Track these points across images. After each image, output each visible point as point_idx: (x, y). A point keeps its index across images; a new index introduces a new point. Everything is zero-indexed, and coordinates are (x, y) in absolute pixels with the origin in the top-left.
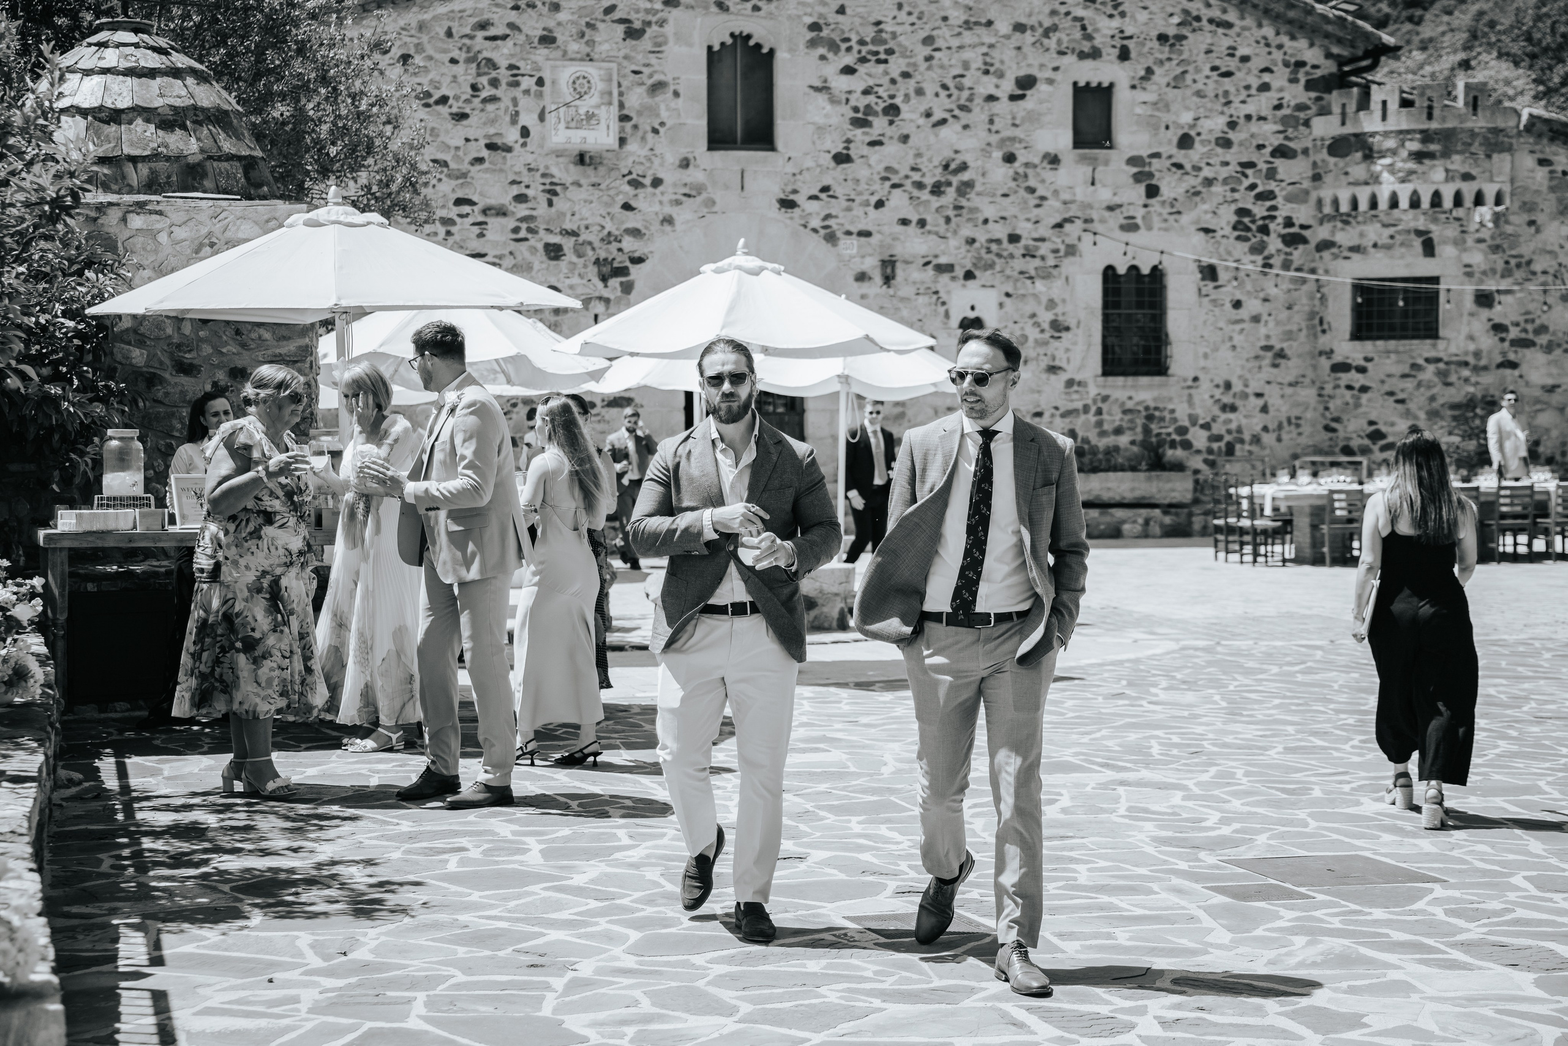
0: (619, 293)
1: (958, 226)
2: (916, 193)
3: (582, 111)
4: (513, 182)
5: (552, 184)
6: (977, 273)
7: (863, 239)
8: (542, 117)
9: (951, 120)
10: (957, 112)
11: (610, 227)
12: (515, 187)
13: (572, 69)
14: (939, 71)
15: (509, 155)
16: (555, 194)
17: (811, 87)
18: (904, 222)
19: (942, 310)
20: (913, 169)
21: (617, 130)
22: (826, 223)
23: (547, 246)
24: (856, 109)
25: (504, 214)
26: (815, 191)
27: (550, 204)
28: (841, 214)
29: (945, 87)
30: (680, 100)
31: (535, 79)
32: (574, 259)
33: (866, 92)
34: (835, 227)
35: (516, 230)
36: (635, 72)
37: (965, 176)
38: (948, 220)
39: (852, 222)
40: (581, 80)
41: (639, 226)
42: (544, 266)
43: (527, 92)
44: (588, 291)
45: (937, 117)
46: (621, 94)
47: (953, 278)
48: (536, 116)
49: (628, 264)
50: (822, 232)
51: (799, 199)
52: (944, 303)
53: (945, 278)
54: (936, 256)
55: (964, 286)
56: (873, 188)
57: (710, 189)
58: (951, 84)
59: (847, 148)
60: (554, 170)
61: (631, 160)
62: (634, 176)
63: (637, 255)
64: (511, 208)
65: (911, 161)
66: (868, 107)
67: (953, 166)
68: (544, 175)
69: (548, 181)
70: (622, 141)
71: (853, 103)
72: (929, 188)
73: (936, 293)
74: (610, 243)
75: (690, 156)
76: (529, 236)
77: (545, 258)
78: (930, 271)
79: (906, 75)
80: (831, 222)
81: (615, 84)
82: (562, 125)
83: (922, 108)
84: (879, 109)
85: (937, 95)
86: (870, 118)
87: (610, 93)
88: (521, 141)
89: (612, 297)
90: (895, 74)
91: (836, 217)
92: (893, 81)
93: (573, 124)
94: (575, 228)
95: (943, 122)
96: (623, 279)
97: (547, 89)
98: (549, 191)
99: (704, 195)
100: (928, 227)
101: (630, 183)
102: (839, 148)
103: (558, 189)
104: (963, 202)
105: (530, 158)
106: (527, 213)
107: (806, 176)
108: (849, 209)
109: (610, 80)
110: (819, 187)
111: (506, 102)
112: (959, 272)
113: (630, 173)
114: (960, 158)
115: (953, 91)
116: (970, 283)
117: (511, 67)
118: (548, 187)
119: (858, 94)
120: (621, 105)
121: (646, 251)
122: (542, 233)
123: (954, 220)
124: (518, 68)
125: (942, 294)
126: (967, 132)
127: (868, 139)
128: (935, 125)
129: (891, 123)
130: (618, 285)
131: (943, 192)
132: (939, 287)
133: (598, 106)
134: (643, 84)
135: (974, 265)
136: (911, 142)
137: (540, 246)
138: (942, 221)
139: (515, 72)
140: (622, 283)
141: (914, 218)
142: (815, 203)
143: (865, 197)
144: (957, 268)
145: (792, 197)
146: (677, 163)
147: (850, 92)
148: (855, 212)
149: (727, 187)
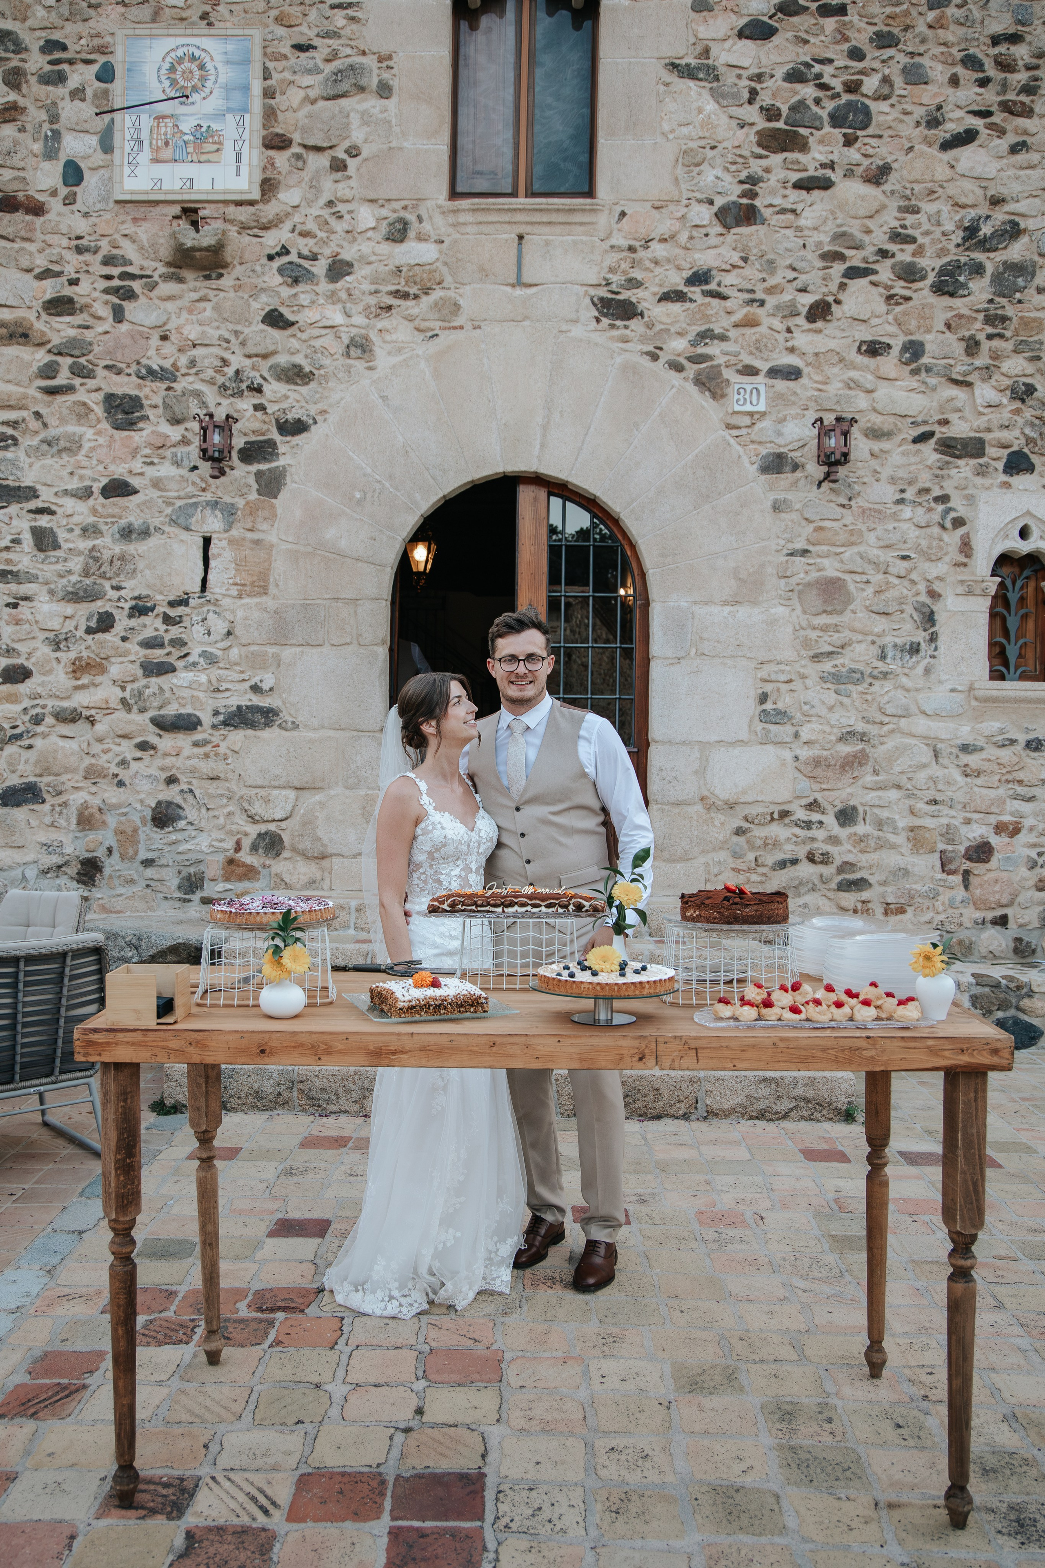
0: (253, 496)
1: (996, 356)
2: (899, 288)
3: (186, 126)
4: (46, 274)
5: (124, 276)
6: (1034, 459)
7: (781, 385)
8: (107, 145)
9: (984, 132)
10: (997, 118)
11: (237, 361)
12: (48, 283)
13: (171, 42)
14: (961, 31)
15: (39, 221)
16: (130, 295)
17: (673, 66)
18: (874, 349)
19: (953, 538)
20: (896, 237)
21: (255, 162)
22: (700, 350)
23: (110, 398)
24: (771, 113)
25: (25, 336)
26: (676, 280)
27: (119, 315)
28: (732, 333)
29: (971, 62)
30: (391, 104)
31: (95, 68)
32: (165, 428)
33: (795, 76)
34: (721, 360)
35: (49, 371)
36: (300, 48)
37: (1016, 251)
38: (972, 346)
39: (758, 348)
40: (186, 65)
41: (299, 359)
42: (101, 440)
43: (78, 94)
44: (190, 489)
45: (952, 127)
46: (269, 94)
47: (981, 471)
48: (94, 140)
49: (275, 435)
50: (691, 369)
51: (644, 298)
52: (959, 522)
53: (965, 467)
54: (945, 422)
55: (1007, 485)
56: (803, 278)
57: (448, 280)
58: (985, 53)
59: (752, 195)
60: (128, 250)
61: (288, 225)
62: (293, 257)
63: (290, 416)
64: (39, 326)
65: (890, 219)
66: (799, 107)
67: (986, 230)
68: (108, 261)
69: (115, 271)
70: (268, 186)
71: (765, 99)
72: (931, 278)
73: (943, 499)
74: (240, 394)
75: (411, 217)
76: (77, 381)
77: (105, 425)
78: (929, 453)
79: (884, 40)
80: (714, 349)
81: (257, 70)
82: (145, 156)
83: (919, 112)
84: (824, 114)
85: (954, 81)
86: (802, 131)
87: (246, 88)
88: (63, 191)
89: (240, 502)
90: (861, 37)
91: (723, 338)
92: (856, 54)
93: (167, 153)
94: (167, 364)
95: (967, 137)
96: (264, 467)
97: (117, 87)
98: (115, 291)
99: (437, 294)
100: (925, 360)
101: (280, 271)
102: (733, 192)
103: (136, 285)
104: (1010, 311)
105: (81, 226)
106: (72, 332)
107: (658, 250)
108: (750, 323)
109: (246, 62)
110: (687, 274)
111: (36, 115)
112: (996, 456)
113: (285, 251)
114: (1000, 216)
115: (991, 71)
116: (1020, 481)
117: (51, 46)
118: (116, 283)
119: (776, 83)
120: (270, 114)
121: (313, 410)
122: (100, 372)
123: (986, 345)
124: (64, 48)
125: (956, 502)
126: (1022, 158)
127: (795, 177)
128: (946, 146)
129: (849, 142)
130: (252, 480)
131: (964, 286)
132: (949, 488)
133: (220, 116)
134: (317, 71)
135: (1029, 440)
136: (892, 183)
137: (95, 401)
138: (959, 349)
139: (57, 55)
140: (259, 475)
141: (897, 344)
142: (676, 308)
143: (786, 297)
144: (991, 451)
145: (624, 295)
146: (384, 228)
147: (759, 77)
148: (763, 329)
149: (484, 273)
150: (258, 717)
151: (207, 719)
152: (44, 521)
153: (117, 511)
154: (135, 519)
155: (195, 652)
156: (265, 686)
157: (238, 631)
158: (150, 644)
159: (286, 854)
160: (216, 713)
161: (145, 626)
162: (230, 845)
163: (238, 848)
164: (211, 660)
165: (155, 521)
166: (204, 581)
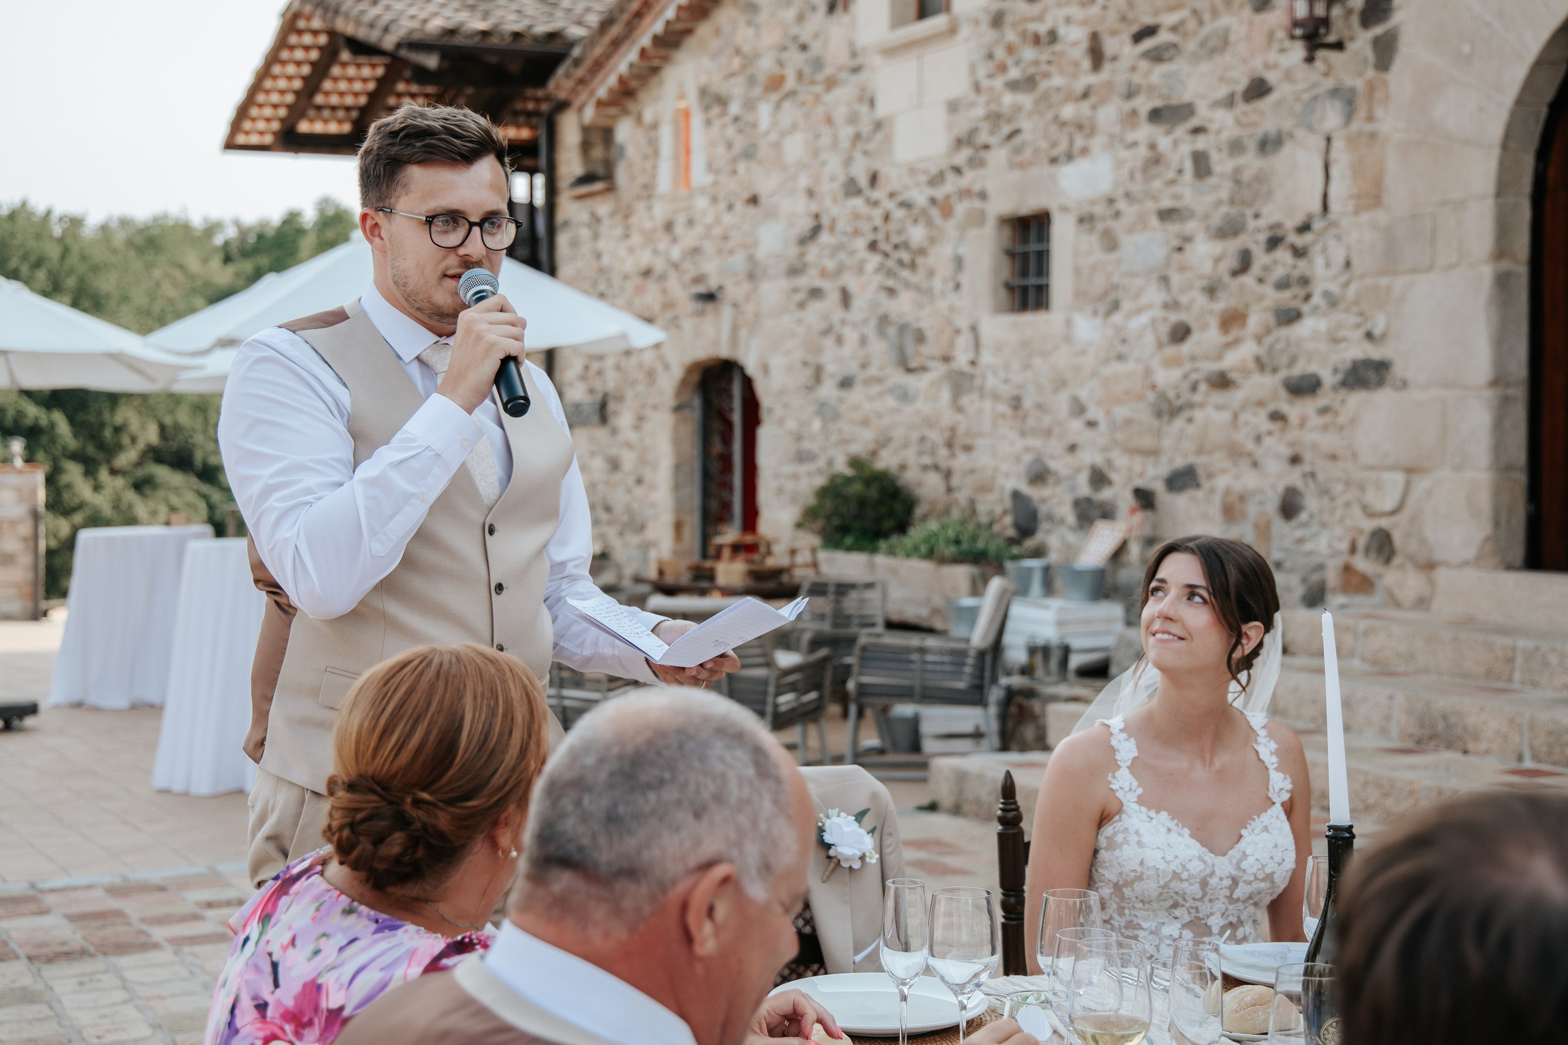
150: (1372, 375)
151: (1328, 379)
152: (1201, 143)
153: (1254, 117)
154: (1269, 126)
155: (1318, 290)
156: (1377, 331)
157: (1355, 261)
158: (1283, 285)
159: (1397, 560)
160: (1335, 371)
161: (1276, 262)
162: (1344, 546)
163: (1353, 550)
164: (1333, 302)
165: (1287, 125)
166: (1325, 196)
